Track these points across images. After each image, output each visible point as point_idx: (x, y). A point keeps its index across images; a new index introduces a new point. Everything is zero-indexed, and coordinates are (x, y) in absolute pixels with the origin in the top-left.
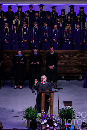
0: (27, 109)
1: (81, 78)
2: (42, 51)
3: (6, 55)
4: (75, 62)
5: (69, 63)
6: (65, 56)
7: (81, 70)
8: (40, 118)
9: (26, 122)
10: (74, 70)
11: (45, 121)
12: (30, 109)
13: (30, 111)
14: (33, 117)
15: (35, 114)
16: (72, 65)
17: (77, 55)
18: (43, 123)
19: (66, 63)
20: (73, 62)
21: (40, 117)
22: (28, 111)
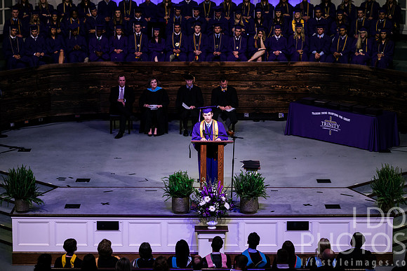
0: (173, 176)
1: (281, 115)
2: (207, 63)
3: (137, 71)
4: (269, 86)
5: (258, 87)
6: (251, 73)
7: (281, 100)
8: (198, 193)
9: (170, 200)
10: (268, 100)
11: (207, 199)
12: (178, 177)
13: (178, 180)
14: (183, 190)
15: (187, 186)
16: (265, 91)
17: (273, 71)
18: (202, 203)
19: (251, 87)
20: (265, 86)
21: (196, 191)
22: (173, 179)
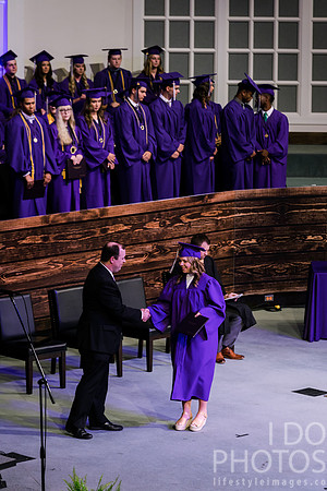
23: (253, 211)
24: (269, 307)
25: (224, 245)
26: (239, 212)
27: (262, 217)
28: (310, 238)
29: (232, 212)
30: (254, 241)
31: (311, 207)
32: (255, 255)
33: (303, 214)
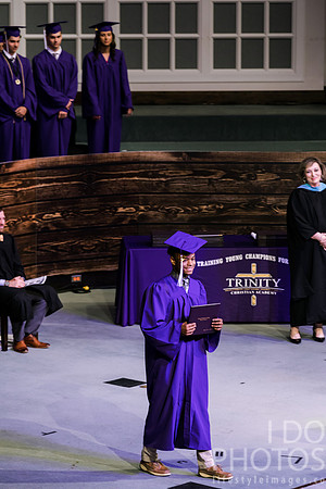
23: (56, 181)
24: (77, 288)
25: (24, 220)
26: (41, 182)
27: (67, 187)
28: (121, 210)
29: (33, 183)
30: (58, 215)
31: (122, 176)
32: (59, 230)
33: (112, 183)
